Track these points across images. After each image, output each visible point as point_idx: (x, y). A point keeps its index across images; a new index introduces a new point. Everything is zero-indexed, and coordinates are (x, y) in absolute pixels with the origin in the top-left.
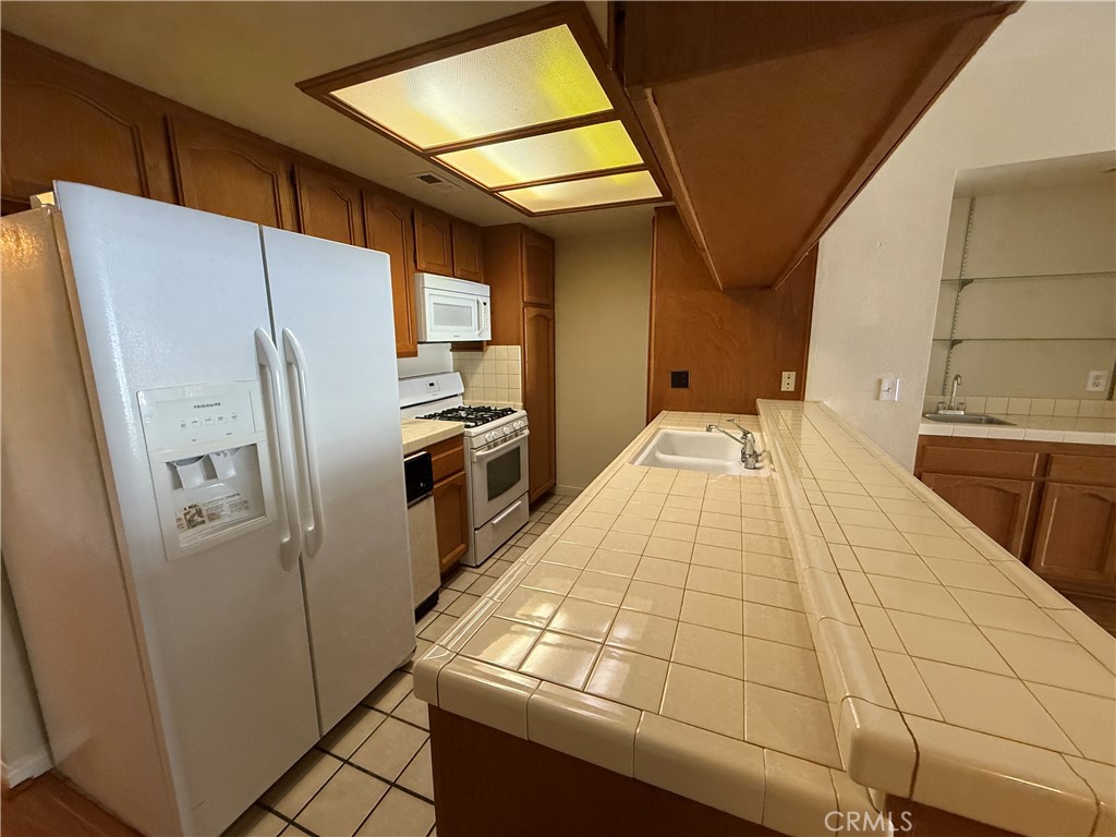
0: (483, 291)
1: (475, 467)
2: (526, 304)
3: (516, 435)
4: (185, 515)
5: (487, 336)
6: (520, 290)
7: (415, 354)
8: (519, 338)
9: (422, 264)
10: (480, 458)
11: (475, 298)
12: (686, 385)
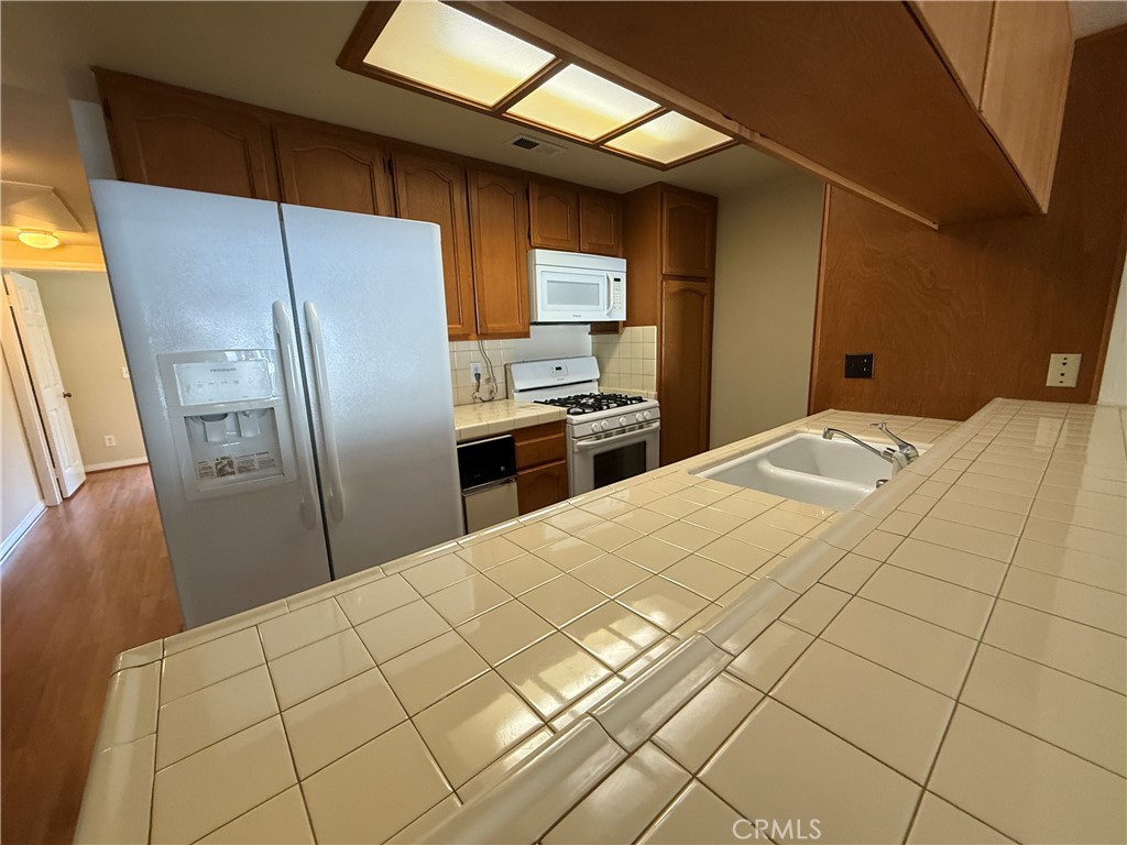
0: (618, 266)
1: (577, 457)
2: (666, 277)
3: (641, 427)
4: (217, 464)
5: (621, 316)
6: (660, 259)
7: (526, 335)
8: (656, 318)
9: (536, 240)
10: (583, 450)
11: (605, 273)
12: (868, 375)
